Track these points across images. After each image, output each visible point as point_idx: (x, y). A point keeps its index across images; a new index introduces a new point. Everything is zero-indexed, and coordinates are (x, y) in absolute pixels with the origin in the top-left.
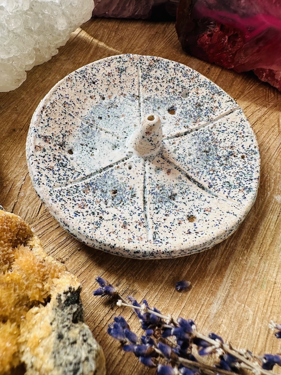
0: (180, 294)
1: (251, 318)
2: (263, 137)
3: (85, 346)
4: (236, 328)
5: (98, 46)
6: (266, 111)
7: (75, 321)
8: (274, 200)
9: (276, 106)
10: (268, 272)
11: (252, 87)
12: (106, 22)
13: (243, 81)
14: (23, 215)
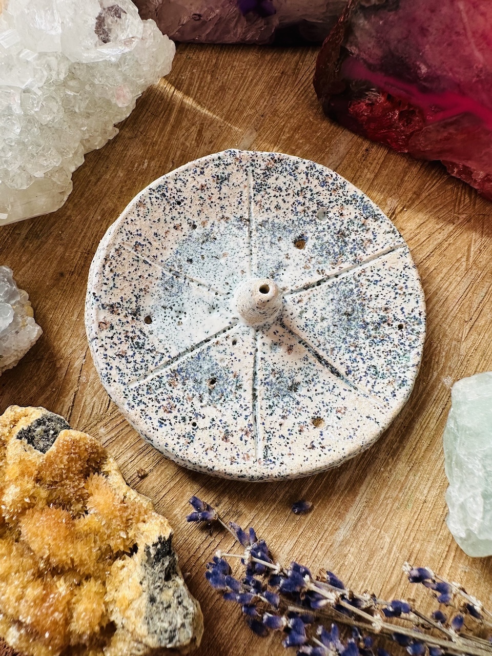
0: (298, 517)
1: (387, 546)
2: (439, 280)
3: (180, 609)
4: (366, 558)
5: (183, 105)
6: (452, 232)
7: (168, 578)
8: (441, 384)
9: (469, 221)
10: (418, 487)
11: (434, 184)
12: (195, 51)
13: (422, 171)
14: (88, 411)
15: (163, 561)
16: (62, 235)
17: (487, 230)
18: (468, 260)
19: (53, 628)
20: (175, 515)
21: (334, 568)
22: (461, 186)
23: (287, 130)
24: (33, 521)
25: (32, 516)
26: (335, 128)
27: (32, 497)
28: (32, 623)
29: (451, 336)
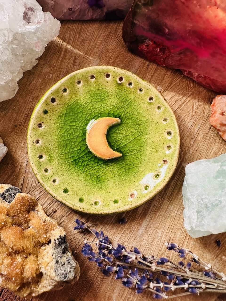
0: (122, 226)
1: (160, 236)
2: (180, 121)
3: (69, 265)
4: (151, 241)
5: (67, 49)
6: (185, 100)
7: (64, 253)
8: (182, 166)
9: (193, 95)
10: (173, 210)
11: (178, 79)
12: (71, 24)
13: (172, 74)
14: (30, 185)
15: (62, 246)
16: (15, 109)
17: (201, 98)
18: (192, 112)
19: (16, 276)
20: (69, 227)
21: (138, 246)
22: (189, 80)
23: (113, 58)
24: (6, 232)
25: (5, 230)
26: (134, 57)
27: (5, 222)
28: (7, 274)
29: (186, 145)
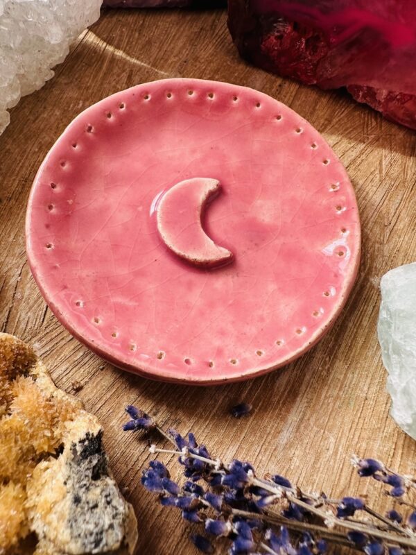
0: (239, 422)
1: (332, 446)
3: (109, 509)
4: (312, 461)
5: (114, 57)
6: (363, 149)
7: (96, 477)
8: (369, 284)
9: (378, 140)
10: (358, 384)
11: (343, 112)
13: (331, 102)
14: (23, 326)
15: (91, 458)
17: (395, 147)
18: (381, 172)
21: (280, 473)
22: (367, 112)
26: (251, 69)
29: (373, 240)
